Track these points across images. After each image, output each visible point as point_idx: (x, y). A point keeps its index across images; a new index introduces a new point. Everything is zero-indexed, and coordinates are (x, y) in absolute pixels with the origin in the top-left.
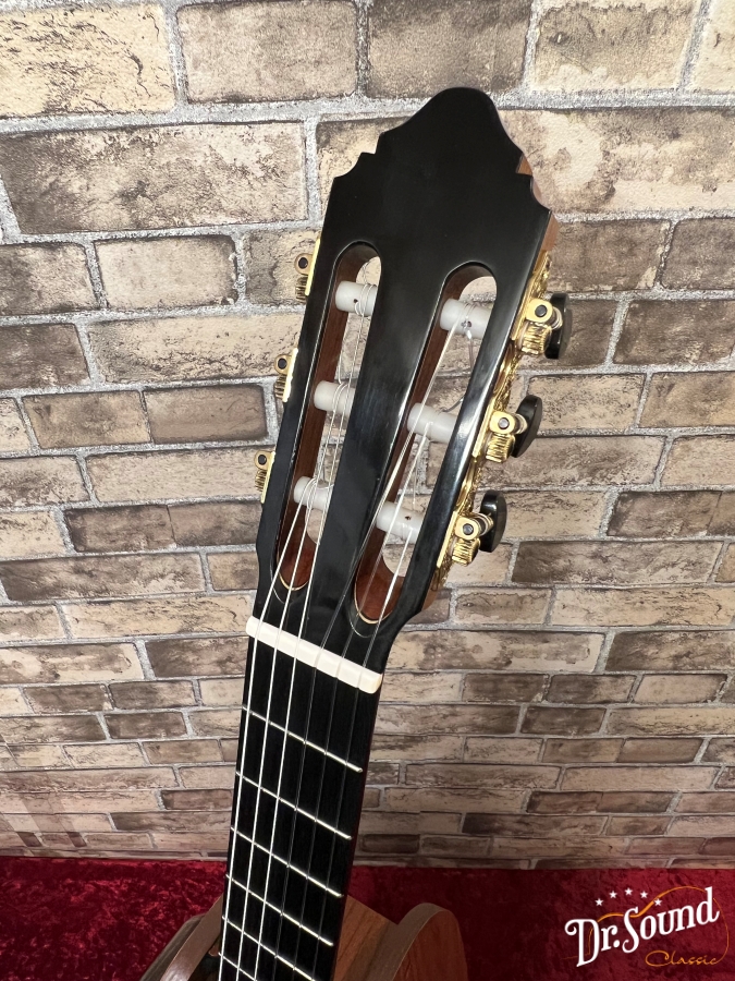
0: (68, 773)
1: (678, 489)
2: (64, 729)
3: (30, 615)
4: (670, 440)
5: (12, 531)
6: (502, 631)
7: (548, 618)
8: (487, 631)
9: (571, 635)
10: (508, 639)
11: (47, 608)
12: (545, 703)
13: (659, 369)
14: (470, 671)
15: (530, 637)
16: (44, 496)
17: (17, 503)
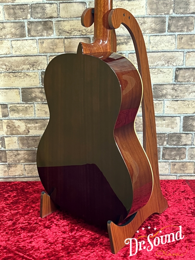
1: (190, 67)
3: (26, 107)
4: (185, 52)
5: (28, 78)
7: (164, 111)
11: (31, 105)
12: (168, 146)
13: (178, 33)
16: (37, 67)
17: (31, 69)
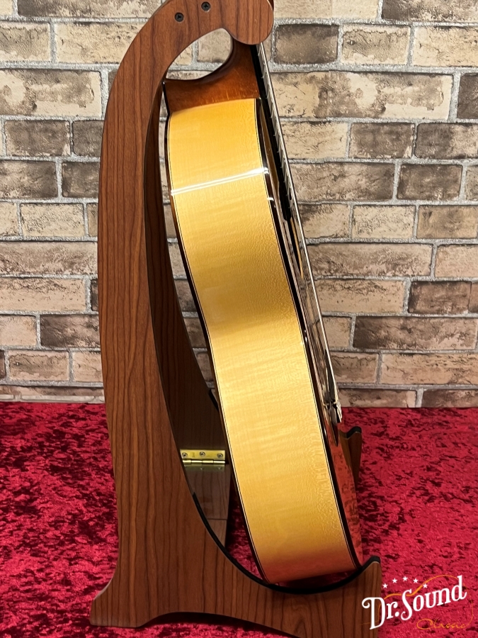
0: (16, 246)
2: (26, 180)
6: (377, 72)
8: (366, 73)
9: (428, 77)
10: (381, 81)
14: (355, 120)
15: (397, 79)
